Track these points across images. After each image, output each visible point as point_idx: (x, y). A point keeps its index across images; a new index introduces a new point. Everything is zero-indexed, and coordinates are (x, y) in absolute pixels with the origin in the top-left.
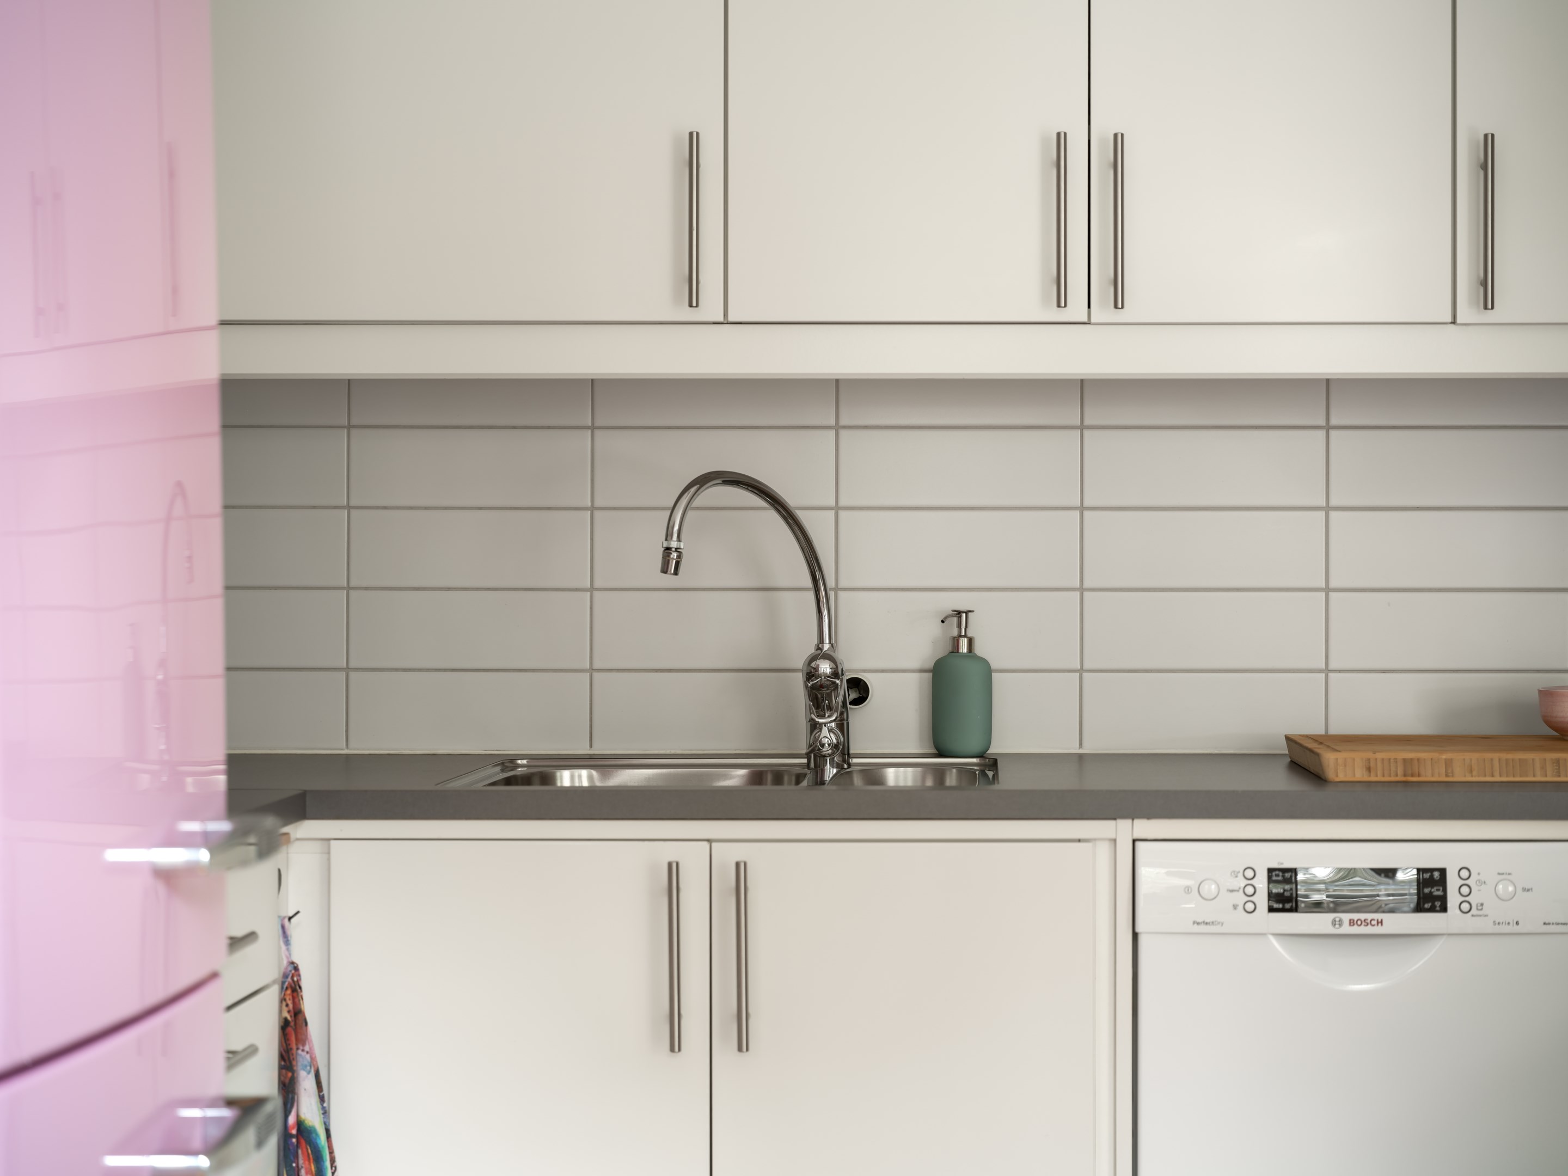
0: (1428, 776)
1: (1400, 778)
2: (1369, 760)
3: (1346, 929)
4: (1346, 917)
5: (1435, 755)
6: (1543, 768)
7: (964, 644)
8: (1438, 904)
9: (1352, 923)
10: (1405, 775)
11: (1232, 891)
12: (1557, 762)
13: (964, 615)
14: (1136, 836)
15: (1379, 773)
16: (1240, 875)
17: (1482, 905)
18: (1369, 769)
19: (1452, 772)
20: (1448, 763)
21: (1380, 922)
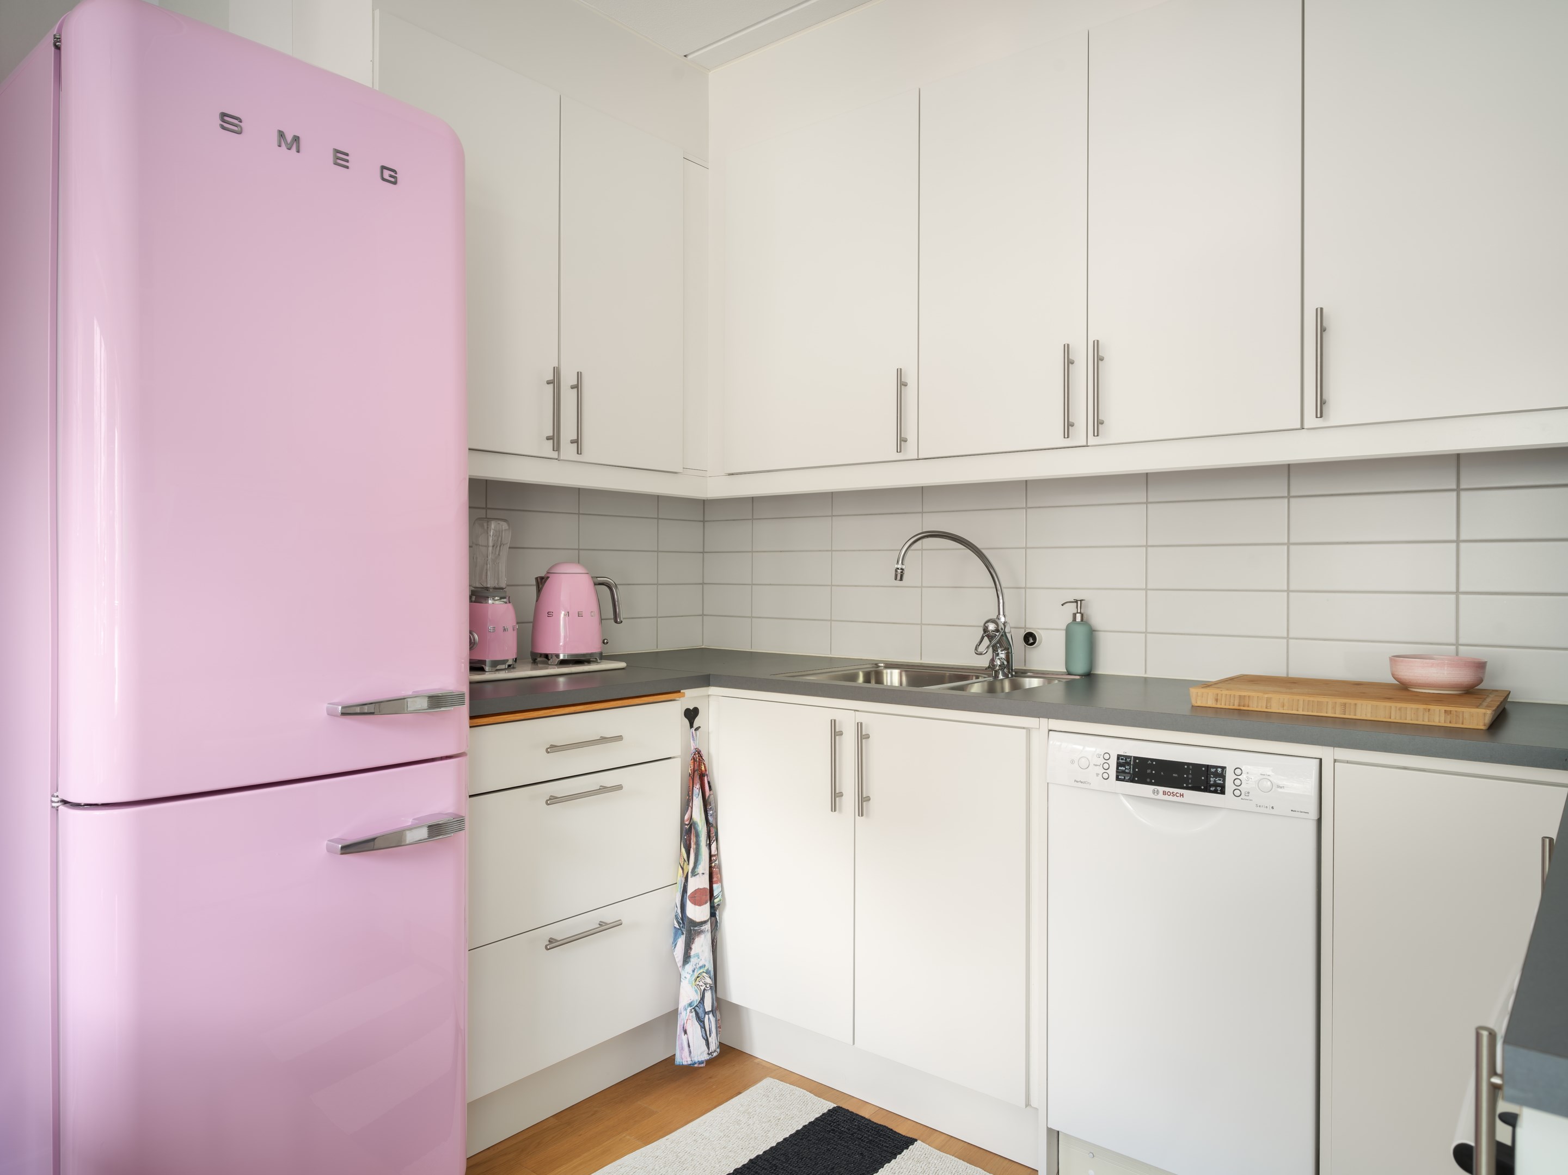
0: (1253, 707)
1: (1236, 707)
2: (1217, 694)
3: (1161, 796)
4: (1161, 789)
5: (1260, 695)
6: (1334, 708)
7: (1078, 617)
8: (1219, 789)
9: (1164, 793)
10: (1239, 706)
11: (1096, 765)
12: (1345, 705)
13: (1079, 602)
14: (1050, 729)
15: (1223, 703)
16: (1102, 756)
17: (1248, 793)
18: (1217, 700)
19: (1270, 706)
20: (1268, 700)
21: (1182, 795)
